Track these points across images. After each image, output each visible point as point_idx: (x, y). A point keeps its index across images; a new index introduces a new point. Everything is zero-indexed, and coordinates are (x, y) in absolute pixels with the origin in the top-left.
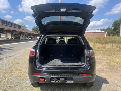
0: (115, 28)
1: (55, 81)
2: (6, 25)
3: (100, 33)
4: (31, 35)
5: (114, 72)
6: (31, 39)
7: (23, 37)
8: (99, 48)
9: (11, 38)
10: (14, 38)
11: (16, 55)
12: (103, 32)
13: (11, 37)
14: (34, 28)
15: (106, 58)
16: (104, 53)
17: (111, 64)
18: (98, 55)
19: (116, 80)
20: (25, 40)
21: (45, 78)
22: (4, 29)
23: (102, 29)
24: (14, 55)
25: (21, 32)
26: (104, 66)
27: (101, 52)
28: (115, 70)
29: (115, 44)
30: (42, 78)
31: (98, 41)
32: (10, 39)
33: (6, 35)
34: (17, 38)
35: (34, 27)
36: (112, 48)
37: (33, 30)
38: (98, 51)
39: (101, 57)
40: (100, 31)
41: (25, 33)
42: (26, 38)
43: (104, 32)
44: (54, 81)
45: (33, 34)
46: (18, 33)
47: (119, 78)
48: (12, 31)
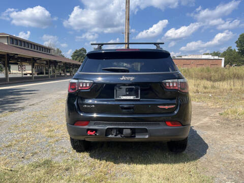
0: (241, 50)
1: (115, 136)
2: (20, 47)
3: (211, 61)
4: (70, 68)
5: (232, 129)
6: (71, 74)
7: (54, 72)
8: (205, 88)
9: (31, 74)
10: (38, 74)
11: (42, 103)
12: (216, 57)
13: (30, 72)
14: (75, 52)
15: (218, 107)
16: (216, 97)
17: (228, 116)
18: (203, 101)
19: (235, 142)
20: (58, 76)
21: (96, 130)
22: (17, 55)
23: (214, 52)
24: (37, 104)
25: (50, 61)
26: (214, 120)
27: (210, 95)
28: (235, 126)
29: (239, 81)
30: (92, 130)
31: (206, 74)
32: (29, 75)
33: (21, 68)
34: (42, 73)
35: (77, 50)
36: (233, 88)
37: (73, 56)
38: (203, 94)
39: (210, 104)
40: (210, 57)
41: (57, 63)
42: (60, 73)
43: (220, 58)
44: (112, 135)
45: (73, 65)
46: (45, 62)
47: (241, 139)
48: (33, 58)
